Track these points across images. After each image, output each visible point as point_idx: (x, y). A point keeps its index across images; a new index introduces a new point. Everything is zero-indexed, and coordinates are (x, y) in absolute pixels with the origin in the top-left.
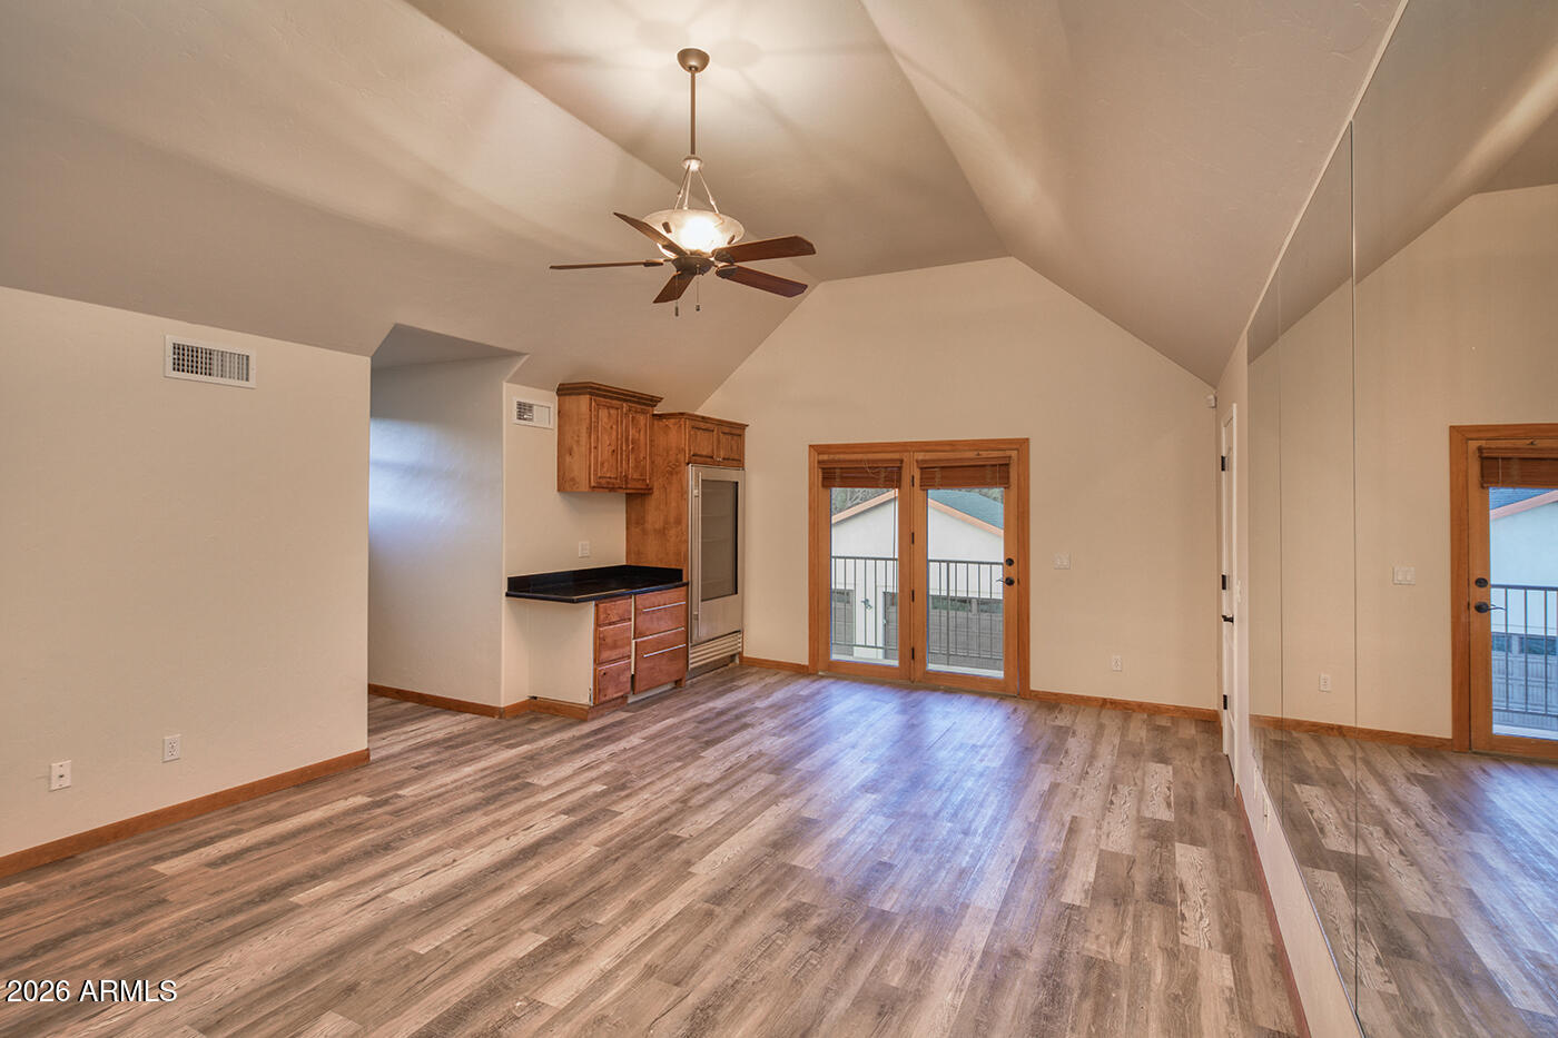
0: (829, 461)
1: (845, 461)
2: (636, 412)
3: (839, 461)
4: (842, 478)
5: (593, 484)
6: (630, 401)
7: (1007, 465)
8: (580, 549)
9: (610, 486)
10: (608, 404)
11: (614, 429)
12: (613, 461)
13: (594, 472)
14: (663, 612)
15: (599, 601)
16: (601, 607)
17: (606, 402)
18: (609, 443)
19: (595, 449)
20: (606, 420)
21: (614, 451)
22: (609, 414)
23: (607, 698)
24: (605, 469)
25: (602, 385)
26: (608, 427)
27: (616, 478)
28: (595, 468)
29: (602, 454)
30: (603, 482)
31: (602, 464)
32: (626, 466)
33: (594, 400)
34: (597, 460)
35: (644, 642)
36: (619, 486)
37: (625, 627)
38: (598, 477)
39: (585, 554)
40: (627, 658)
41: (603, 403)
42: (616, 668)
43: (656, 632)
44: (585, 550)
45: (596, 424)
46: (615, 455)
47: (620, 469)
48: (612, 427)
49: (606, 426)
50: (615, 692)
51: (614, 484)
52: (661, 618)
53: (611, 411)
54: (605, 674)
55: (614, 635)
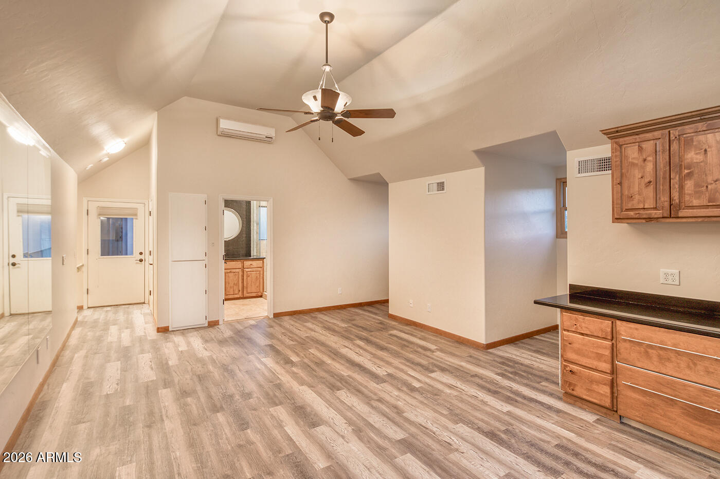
2: (696, 133)
5: (617, 216)
6: (683, 124)
8: (662, 276)
9: (644, 216)
10: (638, 140)
11: (650, 161)
12: (650, 192)
13: (618, 206)
14: (672, 355)
15: (564, 310)
16: (566, 315)
17: (636, 139)
18: (640, 177)
19: (619, 186)
20: (636, 155)
21: (650, 182)
22: (641, 149)
23: (575, 393)
24: (635, 202)
25: (618, 128)
26: (639, 162)
27: (655, 208)
28: (620, 202)
29: (629, 187)
30: (632, 213)
31: (631, 197)
32: (676, 195)
33: (616, 143)
34: (622, 195)
35: (630, 370)
36: (661, 216)
37: (599, 344)
38: (624, 210)
39: (670, 282)
40: (605, 374)
41: (631, 141)
42: (588, 374)
43: (656, 370)
44: (670, 278)
45: (618, 163)
46: (652, 187)
47: (664, 199)
48: (645, 160)
49: (636, 161)
50: (587, 395)
51: (651, 214)
52: (669, 360)
53: (644, 145)
54: (571, 371)
55: (584, 345)
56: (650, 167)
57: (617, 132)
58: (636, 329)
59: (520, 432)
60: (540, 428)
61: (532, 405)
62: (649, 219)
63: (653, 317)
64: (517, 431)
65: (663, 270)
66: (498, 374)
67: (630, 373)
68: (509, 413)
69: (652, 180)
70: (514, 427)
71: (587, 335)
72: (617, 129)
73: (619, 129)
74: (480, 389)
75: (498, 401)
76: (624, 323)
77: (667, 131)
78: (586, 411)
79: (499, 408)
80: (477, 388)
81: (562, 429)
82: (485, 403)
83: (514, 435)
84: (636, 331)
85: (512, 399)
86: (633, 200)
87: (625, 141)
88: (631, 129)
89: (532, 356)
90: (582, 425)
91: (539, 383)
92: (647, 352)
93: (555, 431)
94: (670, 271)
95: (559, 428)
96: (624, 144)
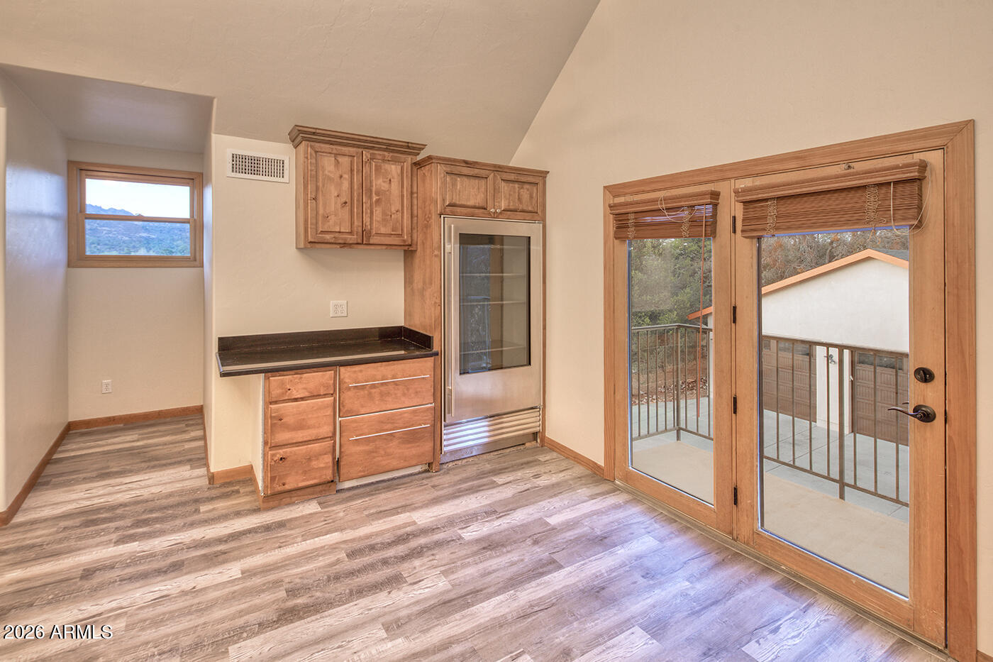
0: (621, 205)
1: (637, 203)
2: (384, 160)
3: (631, 204)
4: (637, 225)
5: (310, 239)
6: (372, 148)
7: (919, 180)
8: (331, 309)
9: (340, 241)
10: (334, 151)
11: (345, 178)
12: (345, 214)
13: (313, 227)
14: (391, 387)
15: (270, 374)
16: (274, 380)
17: (332, 149)
18: (336, 194)
19: (314, 201)
20: (332, 168)
21: (346, 203)
22: (337, 162)
23: (287, 487)
24: (331, 222)
25: (316, 129)
26: (335, 176)
27: (351, 233)
28: (314, 221)
29: (325, 205)
30: (328, 237)
31: (326, 217)
32: (367, 219)
33: (311, 147)
34: (317, 213)
35: (355, 421)
36: (355, 242)
37: (320, 404)
38: (319, 231)
39: (339, 314)
40: (324, 440)
41: (327, 151)
42: (304, 451)
43: (378, 410)
44: (339, 309)
45: (314, 173)
46: (347, 208)
47: (357, 223)
48: (341, 177)
49: (332, 176)
50: (303, 481)
51: (346, 239)
52: (388, 394)
53: (340, 159)
54: (281, 459)
55: (300, 414)
56: (346, 185)
57: (314, 134)
58: (361, 371)
59: (301, 578)
60: (307, 556)
61: (246, 540)
62: (345, 245)
63: (357, 354)
64: (298, 580)
65: (332, 303)
66: (118, 542)
67: (355, 425)
68: (248, 574)
69: (347, 201)
70: (287, 580)
71: (302, 399)
72: (314, 131)
73: (318, 131)
74: (142, 582)
75: (206, 572)
76: (349, 368)
77: (360, 150)
78: (297, 504)
79: (225, 578)
80: (138, 585)
81: (321, 538)
82: (194, 591)
83: (307, 589)
84: (360, 374)
85: (216, 555)
86: (328, 221)
87: (321, 148)
88: (329, 136)
89: (109, 485)
90: (322, 519)
91: (197, 511)
92: (370, 394)
93: (323, 545)
94: (339, 302)
95: (316, 539)
96: (320, 152)
